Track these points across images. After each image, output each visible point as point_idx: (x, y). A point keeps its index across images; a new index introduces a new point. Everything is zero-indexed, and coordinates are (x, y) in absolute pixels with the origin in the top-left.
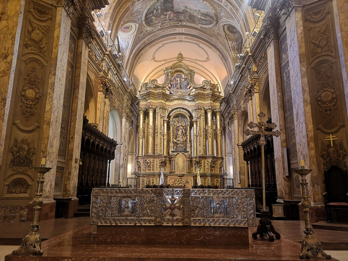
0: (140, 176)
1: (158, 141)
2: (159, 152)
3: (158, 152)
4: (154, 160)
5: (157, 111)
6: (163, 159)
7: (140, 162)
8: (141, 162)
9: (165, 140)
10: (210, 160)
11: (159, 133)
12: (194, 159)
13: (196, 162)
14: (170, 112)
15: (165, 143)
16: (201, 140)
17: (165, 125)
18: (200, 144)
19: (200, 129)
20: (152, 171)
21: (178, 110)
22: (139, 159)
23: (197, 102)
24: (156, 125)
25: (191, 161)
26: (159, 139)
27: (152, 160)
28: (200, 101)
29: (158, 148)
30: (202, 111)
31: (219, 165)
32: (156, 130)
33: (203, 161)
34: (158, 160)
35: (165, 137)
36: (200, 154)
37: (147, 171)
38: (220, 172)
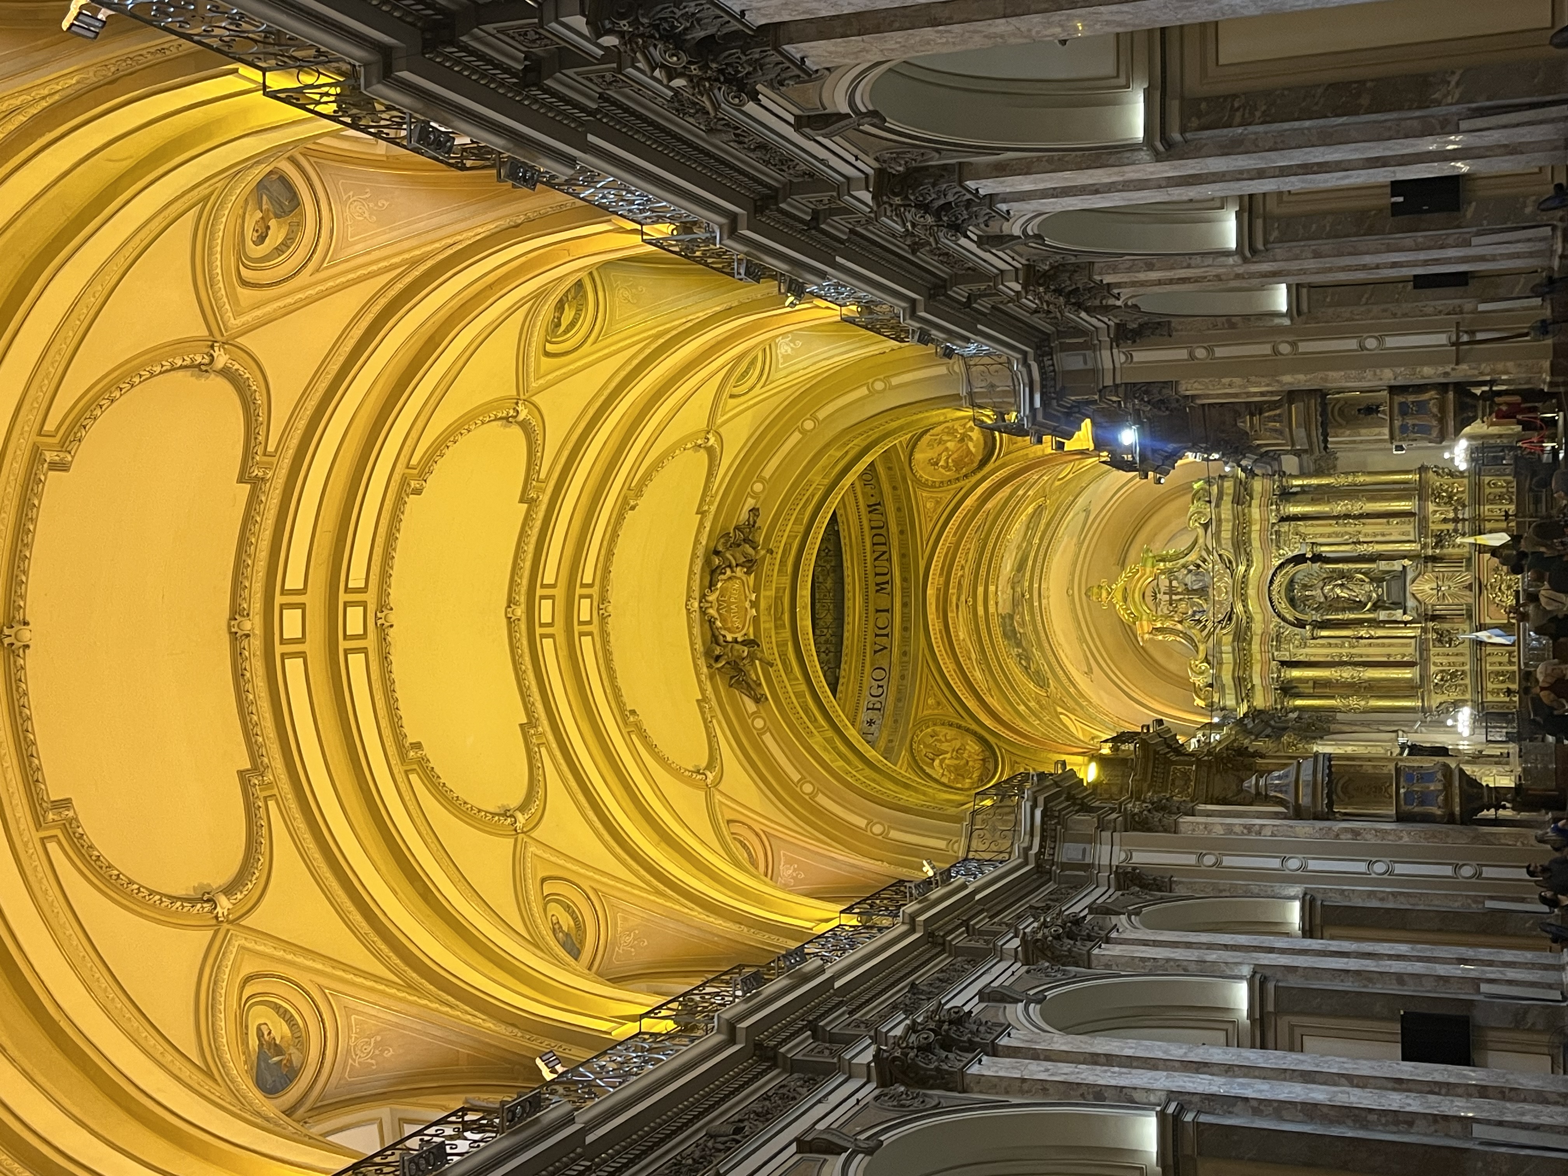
0: (1482, 703)
1: (1375, 653)
2: (1411, 650)
3: (1409, 652)
4: (1435, 664)
5: (1285, 659)
6: (1432, 636)
7: (1441, 704)
8: (1438, 701)
9: (1373, 633)
10: (1431, 507)
11: (1353, 651)
12: (1430, 552)
13: (1436, 544)
14: (1284, 619)
15: (1380, 633)
16: (1370, 531)
17: (1324, 633)
18: (1383, 535)
19: (1337, 534)
20: (1467, 668)
21: (1275, 597)
22: (1430, 707)
23: (1256, 544)
24: (1329, 659)
25: (1434, 559)
26: (1371, 651)
27: (1433, 669)
28: (1255, 536)
29: (1397, 653)
30: (1282, 530)
31: (1443, 481)
32: (1345, 659)
33: (1433, 527)
34: (1433, 651)
35: (1363, 633)
36: (1412, 533)
37: (1467, 681)
38: (1463, 477)
